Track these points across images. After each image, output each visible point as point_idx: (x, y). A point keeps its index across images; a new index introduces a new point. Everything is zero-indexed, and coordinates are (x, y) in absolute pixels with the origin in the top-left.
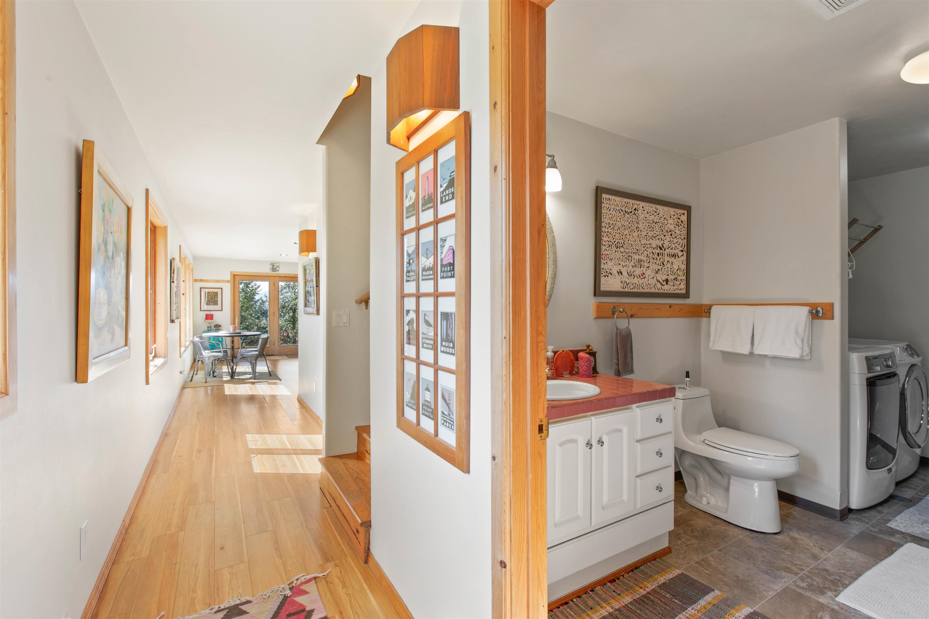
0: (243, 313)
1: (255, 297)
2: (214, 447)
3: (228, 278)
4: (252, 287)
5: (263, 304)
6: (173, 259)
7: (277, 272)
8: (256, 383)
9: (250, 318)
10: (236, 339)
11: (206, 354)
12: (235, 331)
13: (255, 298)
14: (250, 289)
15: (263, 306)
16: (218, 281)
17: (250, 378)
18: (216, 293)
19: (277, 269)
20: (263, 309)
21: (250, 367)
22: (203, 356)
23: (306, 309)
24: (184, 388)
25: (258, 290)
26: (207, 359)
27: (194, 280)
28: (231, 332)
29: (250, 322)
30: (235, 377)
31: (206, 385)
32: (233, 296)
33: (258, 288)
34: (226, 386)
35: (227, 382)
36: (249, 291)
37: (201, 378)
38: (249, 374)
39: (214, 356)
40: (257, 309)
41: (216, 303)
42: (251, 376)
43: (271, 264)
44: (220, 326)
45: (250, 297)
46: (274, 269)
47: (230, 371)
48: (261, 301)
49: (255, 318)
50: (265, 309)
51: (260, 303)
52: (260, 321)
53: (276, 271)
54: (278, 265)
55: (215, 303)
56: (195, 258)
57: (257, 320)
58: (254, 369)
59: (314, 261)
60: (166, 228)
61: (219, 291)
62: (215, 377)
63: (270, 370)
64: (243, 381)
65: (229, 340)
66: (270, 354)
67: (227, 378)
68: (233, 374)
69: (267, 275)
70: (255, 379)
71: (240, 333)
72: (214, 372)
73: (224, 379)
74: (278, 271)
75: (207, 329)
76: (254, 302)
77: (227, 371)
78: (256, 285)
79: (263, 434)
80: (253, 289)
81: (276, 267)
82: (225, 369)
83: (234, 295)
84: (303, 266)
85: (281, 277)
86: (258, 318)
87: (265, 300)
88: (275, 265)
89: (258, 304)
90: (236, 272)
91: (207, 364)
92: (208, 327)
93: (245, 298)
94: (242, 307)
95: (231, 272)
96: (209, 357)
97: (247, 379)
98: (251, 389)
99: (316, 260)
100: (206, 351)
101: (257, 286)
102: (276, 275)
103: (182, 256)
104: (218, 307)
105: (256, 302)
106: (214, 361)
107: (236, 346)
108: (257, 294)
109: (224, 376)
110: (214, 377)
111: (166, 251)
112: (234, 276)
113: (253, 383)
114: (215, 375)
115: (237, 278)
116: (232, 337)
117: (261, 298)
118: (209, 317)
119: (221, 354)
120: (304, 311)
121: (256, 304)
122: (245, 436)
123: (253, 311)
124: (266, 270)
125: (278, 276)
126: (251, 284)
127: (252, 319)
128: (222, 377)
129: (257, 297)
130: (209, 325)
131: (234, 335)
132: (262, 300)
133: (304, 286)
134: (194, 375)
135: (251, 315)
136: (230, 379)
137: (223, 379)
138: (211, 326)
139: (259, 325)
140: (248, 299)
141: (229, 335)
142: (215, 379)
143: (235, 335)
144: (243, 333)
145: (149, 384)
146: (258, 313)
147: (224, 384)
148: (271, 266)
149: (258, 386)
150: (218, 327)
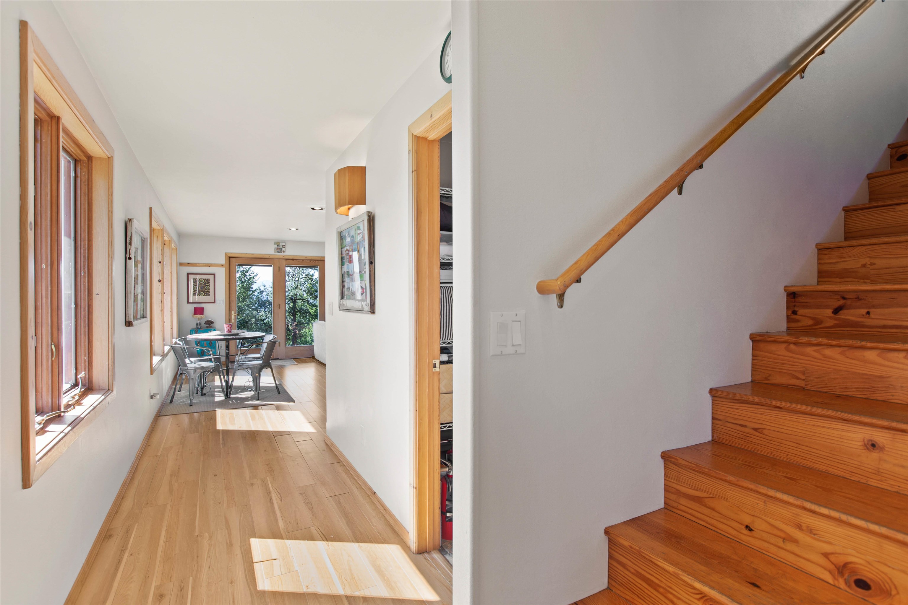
0: (240, 304)
1: (252, 286)
2: (191, 578)
3: (222, 260)
4: (250, 275)
5: (261, 294)
6: (130, 220)
7: (283, 254)
8: (260, 407)
9: (248, 309)
10: (232, 343)
11: (192, 363)
12: (230, 332)
13: (252, 288)
14: (247, 278)
15: (261, 296)
16: (209, 265)
17: (252, 398)
18: (208, 281)
19: (283, 249)
20: (261, 299)
21: (251, 379)
22: (186, 368)
23: (344, 303)
24: (159, 415)
25: (256, 278)
26: (192, 372)
27: (180, 263)
28: (226, 333)
29: (248, 313)
30: (231, 396)
31: (192, 409)
32: (228, 285)
33: (256, 276)
34: (220, 413)
35: (221, 405)
36: (246, 279)
37: (185, 397)
38: (250, 391)
39: (202, 368)
40: (255, 299)
41: (207, 294)
42: (252, 393)
43: (275, 243)
44: (212, 322)
45: (247, 286)
46: (279, 249)
47: (224, 384)
48: (258, 291)
49: (253, 309)
50: (263, 299)
51: (258, 293)
52: (258, 313)
53: (282, 252)
54: (284, 244)
55: (206, 292)
56: (181, 235)
57: (255, 312)
58: (256, 380)
59: (366, 218)
60: (109, 160)
61: (211, 278)
62: (205, 394)
63: (277, 383)
64: (240, 404)
65: (223, 344)
66: (275, 358)
67: (220, 397)
68: (228, 389)
69: (270, 257)
70: (258, 400)
71: (237, 334)
72: (202, 389)
73: (217, 399)
74: (284, 252)
75: (195, 326)
76: (251, 292)
77: (219, 384)
78: (253, 273)
79: (283, 539)
80: (250, 278)
81: (281, 247)
82: (217, 381)
83: (229, 283)
84: (338, 232)
85: (288, 259)
86: (256, 309)
87: (264, 289)
88: (280, 244)
89: (256, 293)
90: (232, 253)
91: (193, 379)
92: (197, 324)
93: (242, 288)
94: (238, 297)
95: (226, 254)
96: (195, 369)
97: (247, 399)
98: (253, 418)
99: (369, 216)
100: (192, 359)
101: (255, 274)
102: (282, 257)
103: (154, 225)
104: (210, 298)
105: (253, 292)
106: (202, 374)
107: (233, 350)
108: (255, 283)
109: (216, 393)
110: (203, 395)
111: (110, 202)
112: (230, 258)
113: (256, 407)
114: (204, 392)
115: (233, 261)
116: (227, 340)
117: (259, 287)
118: (199, 311)
119: (211, 364)
120: (340, 305)
121: (253, 294)
122: (249, 541)
123: (250, 301)
124: (270, 251)
125: (284, 258)
126: (249, 272)
127: (249, 310)
128: (214, 396)
129: (254, 287)
130: (198, 322)
131: (229, 337)
132: (260, 290)
133: (339, 265)
134: (177, 392)
135: (248, 306)
136: (224, 398)
137: (214, 399)
138: (201, 322)
139: (257, 317)
140: (244, 289)
141: (222, 337)
142: (203, 399)
143: (231, 337)
144: (241, 334)
145: (29, 487)
146: (256, 303)
147: (216, 409)
148: (276, 246)
149: (263, 412)
150: (209, 325)
